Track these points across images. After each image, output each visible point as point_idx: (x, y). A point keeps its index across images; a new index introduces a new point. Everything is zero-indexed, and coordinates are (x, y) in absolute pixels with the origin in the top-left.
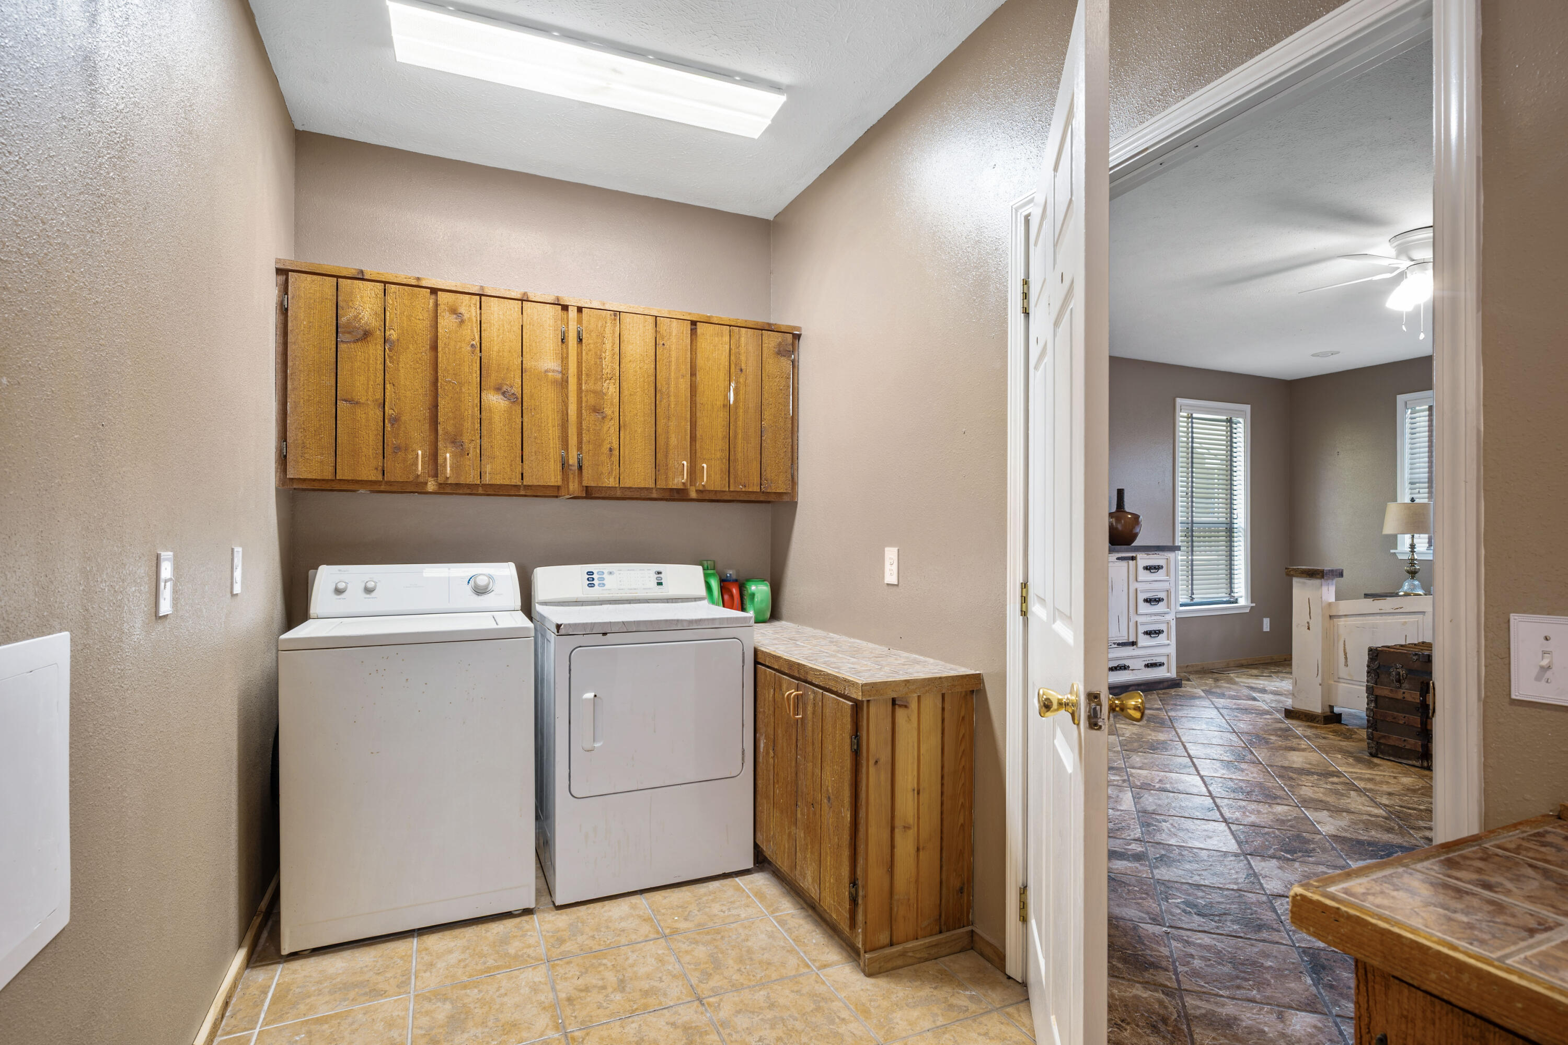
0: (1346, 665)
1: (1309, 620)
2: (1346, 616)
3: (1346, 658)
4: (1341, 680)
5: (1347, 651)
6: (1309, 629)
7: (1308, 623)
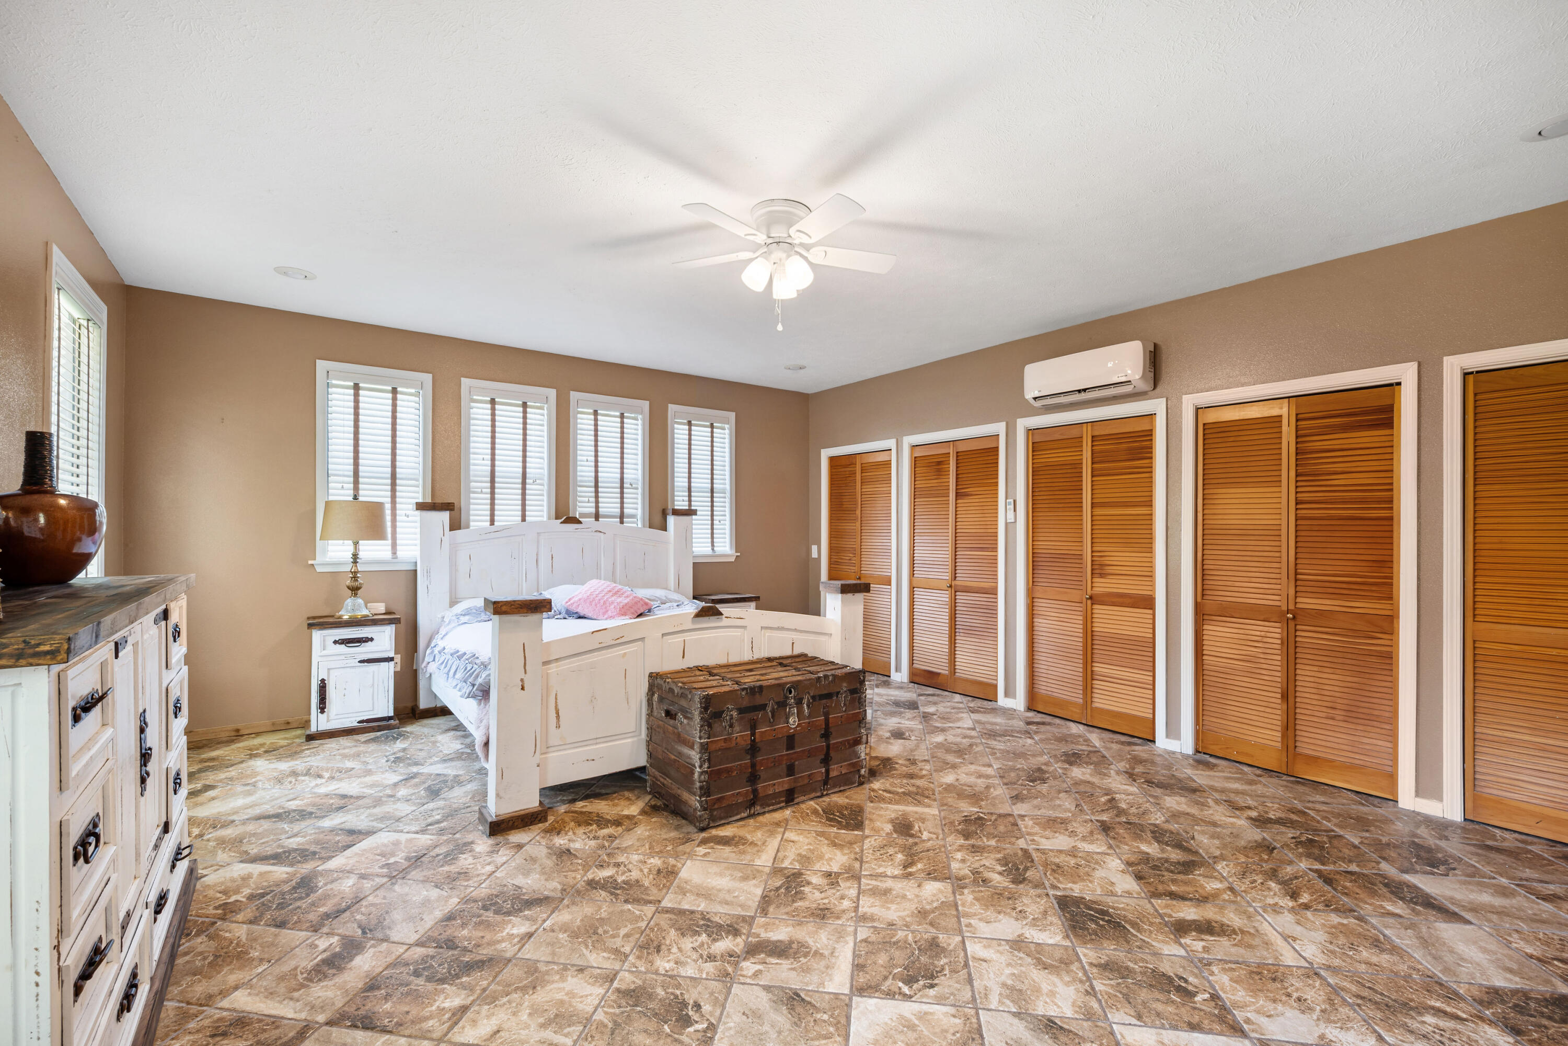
0: (558, 726)
1: (523, 676)
2: (557, 660)
3: (558, 717)
4: (550, 749)
5: (560, 707)
6: (523, 688)
7: (522, 680)
